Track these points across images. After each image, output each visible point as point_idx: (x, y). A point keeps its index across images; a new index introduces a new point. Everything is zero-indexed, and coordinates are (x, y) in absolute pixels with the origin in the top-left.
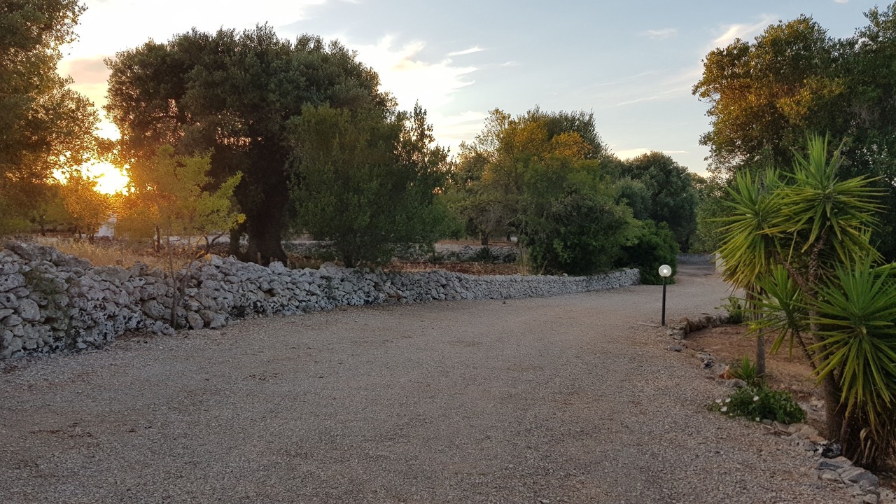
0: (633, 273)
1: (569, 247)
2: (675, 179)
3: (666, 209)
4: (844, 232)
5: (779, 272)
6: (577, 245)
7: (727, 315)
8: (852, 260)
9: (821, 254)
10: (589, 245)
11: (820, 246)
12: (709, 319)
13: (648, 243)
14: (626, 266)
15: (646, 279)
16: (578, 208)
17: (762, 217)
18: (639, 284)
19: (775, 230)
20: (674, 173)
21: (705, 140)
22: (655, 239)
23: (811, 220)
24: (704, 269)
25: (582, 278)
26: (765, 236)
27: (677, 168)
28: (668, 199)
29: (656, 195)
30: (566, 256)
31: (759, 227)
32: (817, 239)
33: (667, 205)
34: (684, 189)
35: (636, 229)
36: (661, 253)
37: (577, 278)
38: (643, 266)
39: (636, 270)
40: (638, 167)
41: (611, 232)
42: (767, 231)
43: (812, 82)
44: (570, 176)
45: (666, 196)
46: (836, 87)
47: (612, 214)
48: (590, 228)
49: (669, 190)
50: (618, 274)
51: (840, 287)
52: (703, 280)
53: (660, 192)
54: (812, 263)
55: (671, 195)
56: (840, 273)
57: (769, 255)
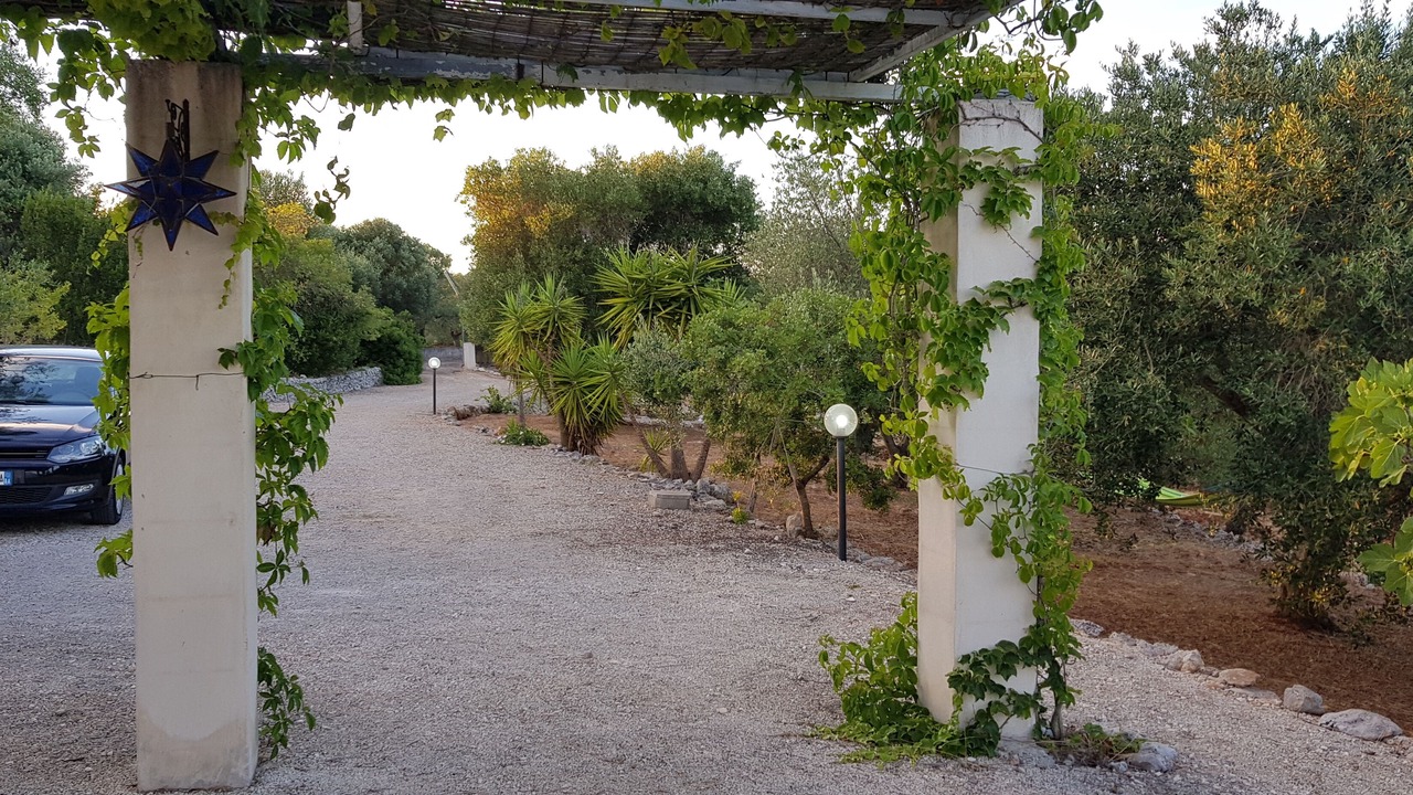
0: (374, 372)
1: (304, 344)
2: (406, 254)
3: (397, 293)
4: (564, 329)
5: (532, 354)
6: (313, 340)
7: (487, 405)
8: (569, 344)
9: (554, 342)
10: (328, 340)
11: (553, 338)
12: (472, 408)
13: (390, 337)
14: (365, 365)
15: (389, 379)
16: (312, 297)
17: (521, 320)
18: (381, 385)
19: (529, 329)
20: (405, 246)
21: (467, 241)
22: (397, 332)
23: (548, 323)
24: (450, 365)
25: (322, 379)
26: (524, 333)
27: (407, 238)
28: (400, 279)
29: (386, 272)
30: (302, 355)
31: (520, 327)
32: (552, 333)
33: (399, 286)
34: (417, 266)
35: (379, 321)
36: (405, 348)
37: (318, 380)
38: (384, 364)
39: (377, 369)
40: (359, 238)
41: (352, 325)
42: (524, 330)
43: (551, 205)
44: (302, 260)
45: (397, 275)
46: (567, 211)
47: (352, 303)
48: (328, 321)
49: (400, 267)
50: (358, 374)
51: (563, 361)
52: (452, 378)
53: (389, 271)
54: (550, 347)
55: (403, 273)
56: (564, 353)
57: (526, 344)
